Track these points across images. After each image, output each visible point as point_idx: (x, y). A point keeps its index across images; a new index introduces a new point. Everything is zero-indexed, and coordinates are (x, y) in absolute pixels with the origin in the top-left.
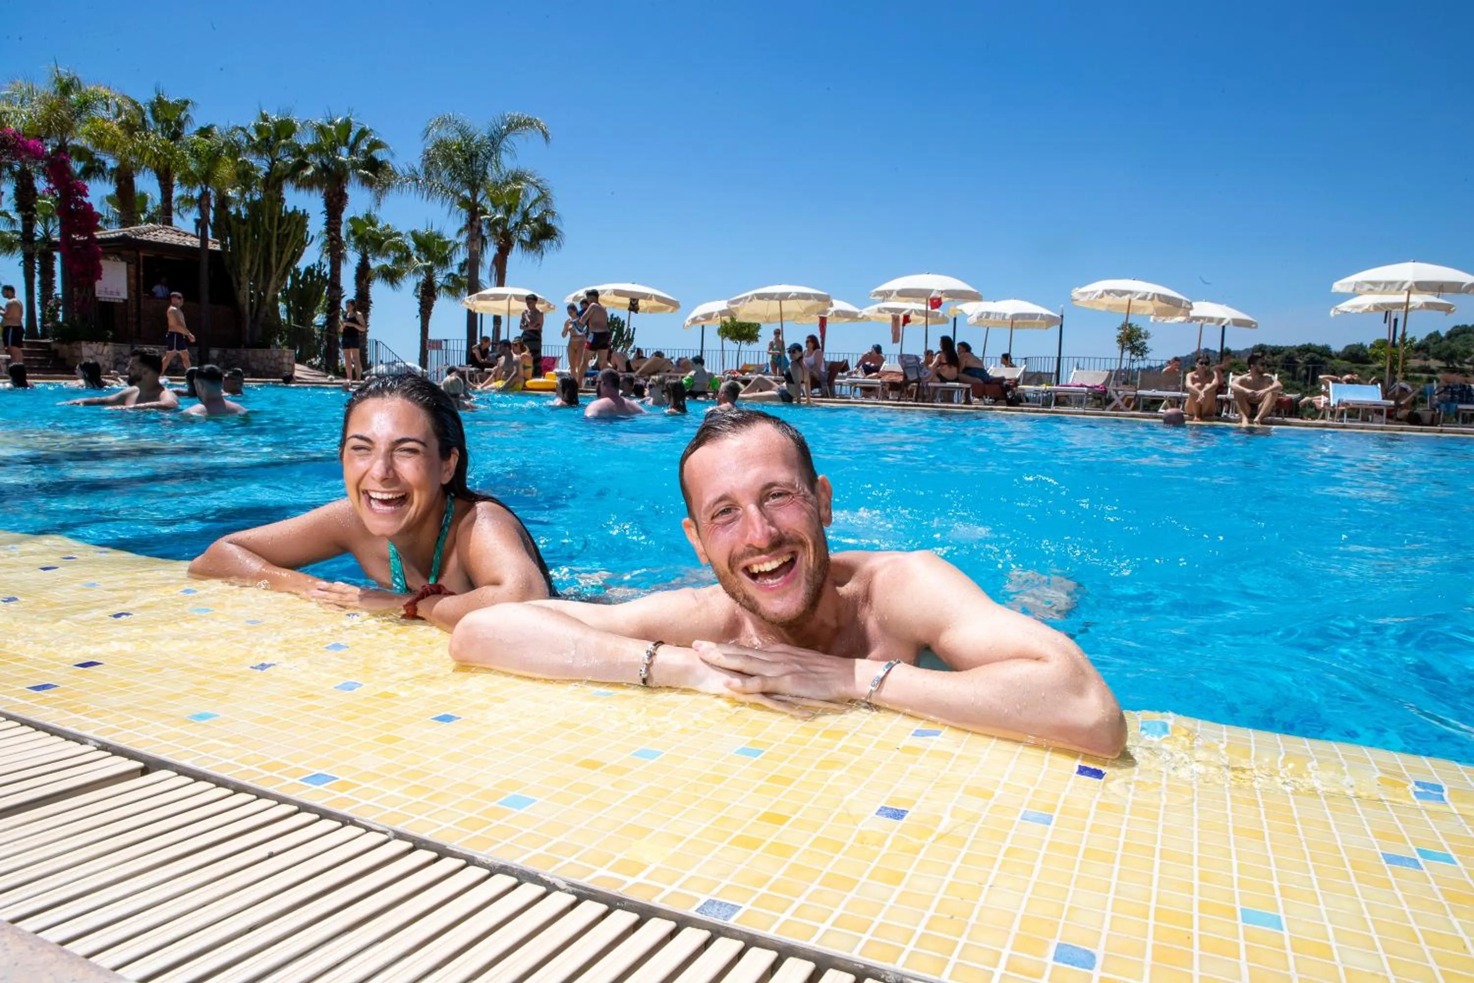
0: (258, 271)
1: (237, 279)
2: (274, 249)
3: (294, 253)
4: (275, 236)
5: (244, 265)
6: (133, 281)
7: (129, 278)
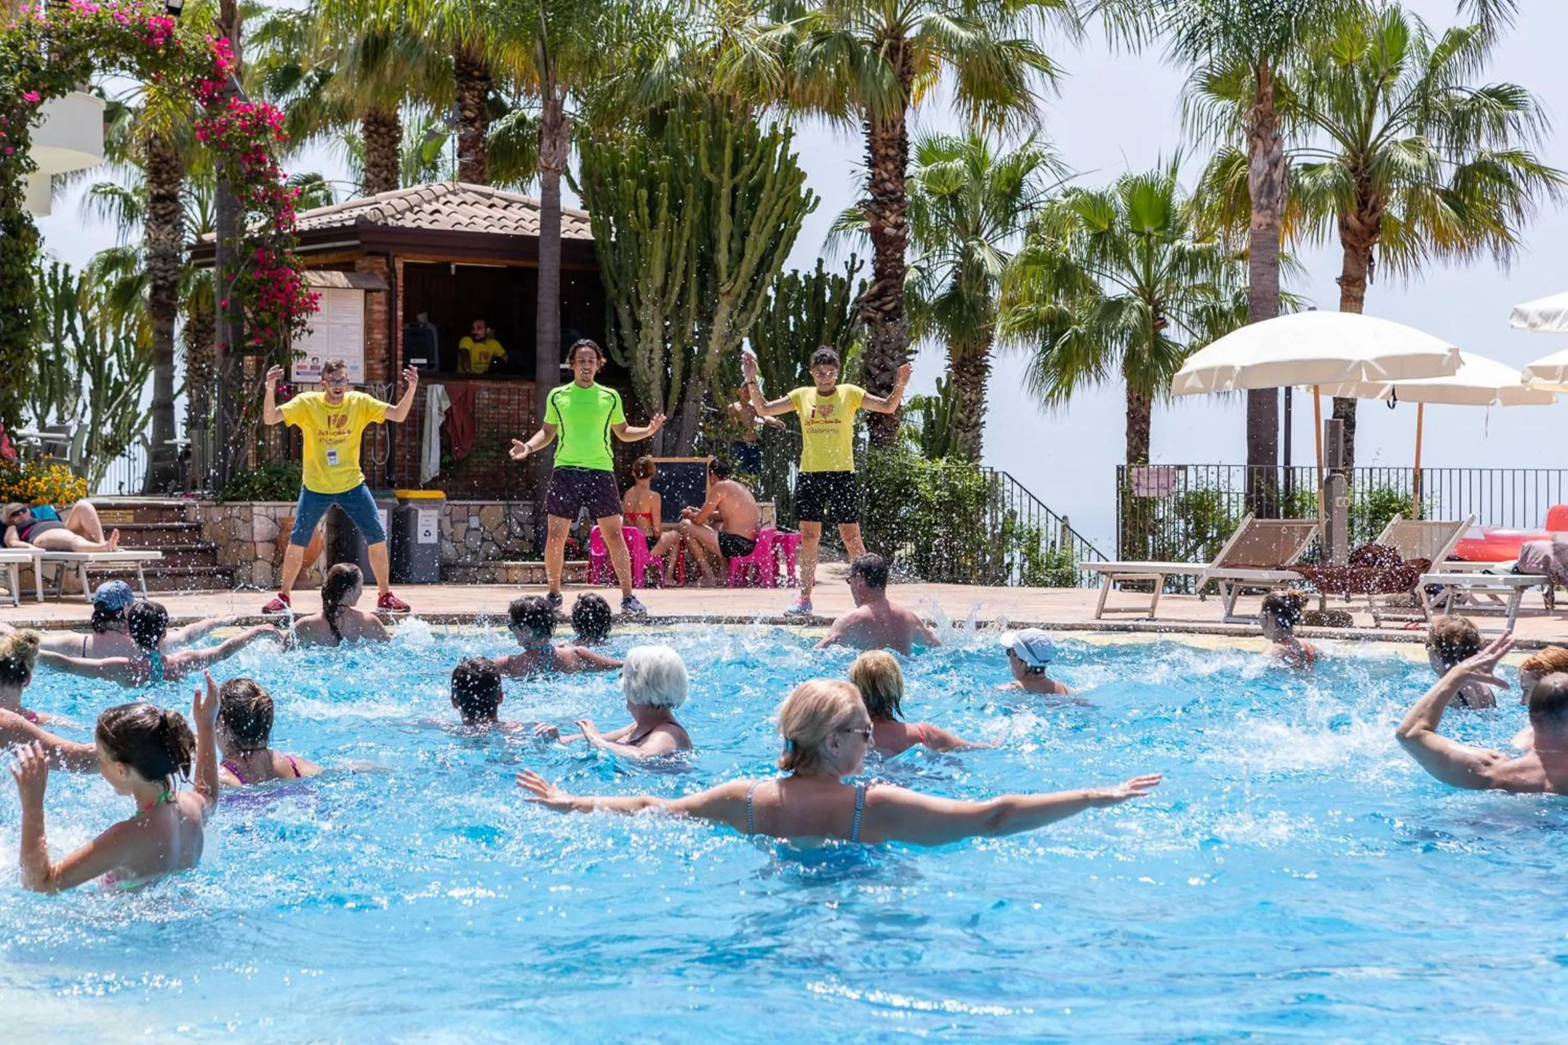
0: (684, 289)
1: (632, 314)
2: (724, 227)
3: (777, 235)
4: (725, 191)
5: (649, 276)
6: (379, 336)
7: (368, 330)
